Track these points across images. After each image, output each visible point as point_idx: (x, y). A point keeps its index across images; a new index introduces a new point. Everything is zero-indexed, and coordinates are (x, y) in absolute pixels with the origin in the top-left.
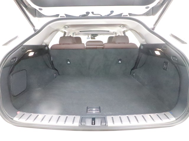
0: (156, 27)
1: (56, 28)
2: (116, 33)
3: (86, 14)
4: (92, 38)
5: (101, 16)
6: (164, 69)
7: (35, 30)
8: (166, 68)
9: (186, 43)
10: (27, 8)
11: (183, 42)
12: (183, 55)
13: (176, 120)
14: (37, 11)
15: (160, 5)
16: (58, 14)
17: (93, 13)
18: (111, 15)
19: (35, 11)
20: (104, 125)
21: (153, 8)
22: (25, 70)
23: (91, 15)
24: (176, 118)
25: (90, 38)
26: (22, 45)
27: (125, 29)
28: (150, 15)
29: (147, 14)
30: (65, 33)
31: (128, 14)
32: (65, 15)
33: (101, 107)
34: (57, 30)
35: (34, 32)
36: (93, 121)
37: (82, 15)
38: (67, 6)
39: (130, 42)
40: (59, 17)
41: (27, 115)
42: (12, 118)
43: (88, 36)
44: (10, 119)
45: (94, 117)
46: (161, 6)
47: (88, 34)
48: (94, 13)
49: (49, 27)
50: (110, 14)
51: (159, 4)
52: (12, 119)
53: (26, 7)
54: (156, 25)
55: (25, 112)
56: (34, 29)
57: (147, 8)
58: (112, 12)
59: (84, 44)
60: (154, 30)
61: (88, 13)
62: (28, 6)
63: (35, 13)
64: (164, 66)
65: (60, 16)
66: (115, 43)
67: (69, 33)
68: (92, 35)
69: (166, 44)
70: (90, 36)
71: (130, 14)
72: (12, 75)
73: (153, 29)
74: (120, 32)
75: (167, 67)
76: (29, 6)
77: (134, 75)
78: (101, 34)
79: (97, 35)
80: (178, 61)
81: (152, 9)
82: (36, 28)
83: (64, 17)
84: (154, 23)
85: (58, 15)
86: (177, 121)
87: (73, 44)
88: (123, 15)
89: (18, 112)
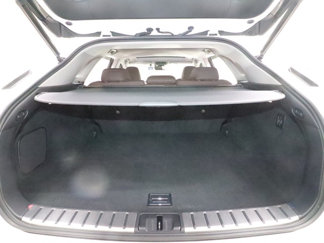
0: (264, 55)
1: (95, 55)
2: (196, 61)
3: (146, 31)
4: (157, 68)
5: (173, 35)
6: (277, 126)
7: (60, 60)
8: (282, 125)
9: (316, 85)
10: (45, 22)
11: (311, 83)
12: (312, 107)
13: (301, 219)
14: (62, 26)
15: (272, 18)
16: (99, 31)
17: (158, 30)
18: (189, 34)
19: (60, 27)
20: (178, 230)
21: (259, 22)
22: (43, 127)
23: (154, 33)
24: (301, 216)
25: (154, 68)
26: (37, 88)
27: (211, 55)
28: (256, 35)
29: (249, 32)
30: (112, 61)
31: (217, 32)
32: (111, 34)
33: (172, 194)
34: (98, 58)
35: (58, 62)
36: (159, 223)
37: (140, 33)
38: (115, 19)
39: (220, 78)
40: (101, 37)
41: (45, 210)
42: (20, 217)
43: (151, 65)
44: (16, 219)
45: (161, 214)
46: (274, 20)
47: (151, 62)
48: (160, 30)
49: (85, 53)
50: (187, 32)
51: (271, 16)
52: (20, 219)
53: (43, 19)
54: (266, 52)
55: (42, 205)
56: (57, 57)
57: (250, 22)
58: (191, 28)
59: (143, 81)
60: (262, 60)
61: (150, 30)
62: (47, 19)
63: (59, 30)
64: (278, 121)
65: (102, 34)
66: (195, 80)
67: (119, 60)
68: (157, 63)
69: (283, 85)
70: (153, 65)
71: (221, 32)
72: (21, 139)
73: (260, 58)
74: (204, 60)
75: (283, 123)
76: (49, 19)
77: (226, 133)
78: (171, 62)
79: (164, 63)
80: (303, 116)
81: (258, 24)
82: (61, 56)
83: (110, 36)
84: (262, 48)
85: (98, 34)
86: (301, 221)
87: (124, 81)
88: (209, 33)
89: (30, 207)
